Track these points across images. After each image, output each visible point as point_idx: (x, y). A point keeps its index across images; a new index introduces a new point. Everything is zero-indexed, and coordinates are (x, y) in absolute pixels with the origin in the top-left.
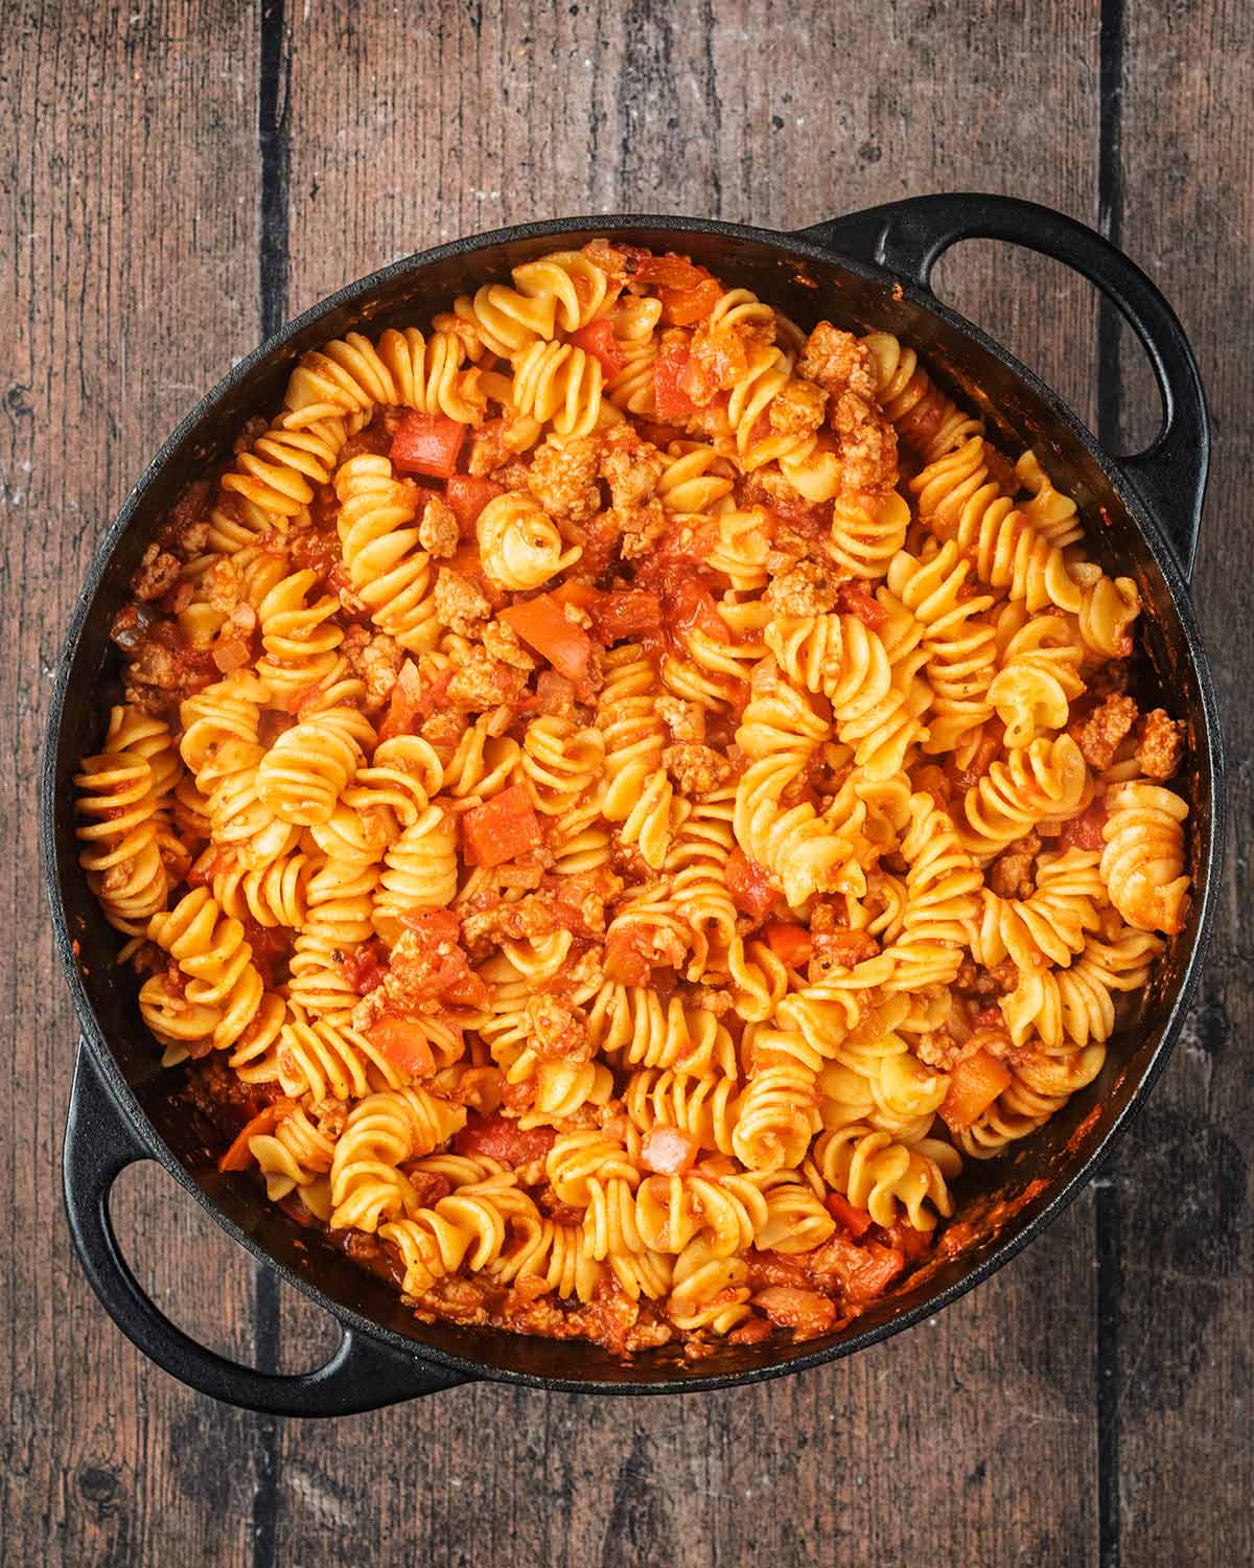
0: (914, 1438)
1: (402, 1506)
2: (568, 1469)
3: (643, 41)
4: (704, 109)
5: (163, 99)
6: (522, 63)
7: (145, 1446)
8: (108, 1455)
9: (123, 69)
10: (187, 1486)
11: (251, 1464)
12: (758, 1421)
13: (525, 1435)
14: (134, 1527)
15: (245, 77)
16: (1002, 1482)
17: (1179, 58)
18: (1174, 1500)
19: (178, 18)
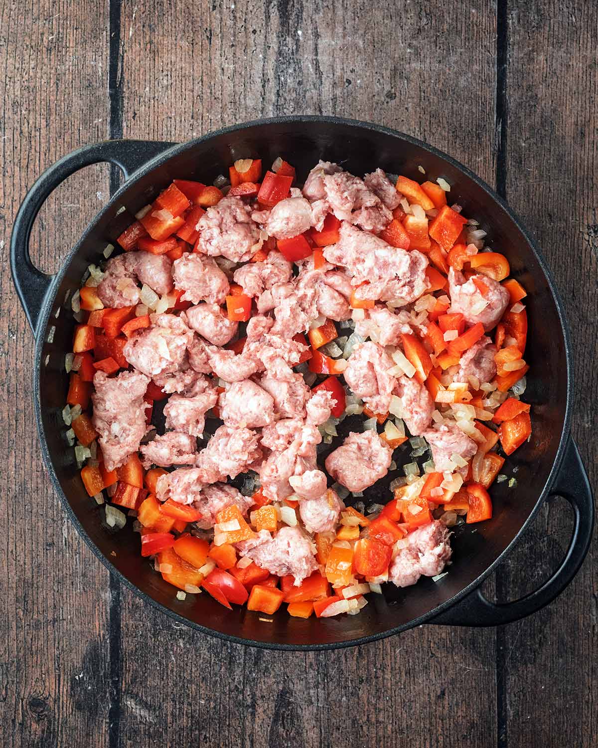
0: (412, 678)
1: (177, 713)
2: (253, 695)
3: (286, 45)
4: (314, 76)
5: (65, 74)
6: (230, 56)
7: (59, 687)
8: (42, 692)
9: (46, 61)
10: (79, 706)
11: (108, 695)
12: (341, 672)
13: (234, 680)
14: (54, 724)
15: (103, 64)
16: (453, 698)
17: (533, 51)
18: (531, 705)
19: (71, 37)
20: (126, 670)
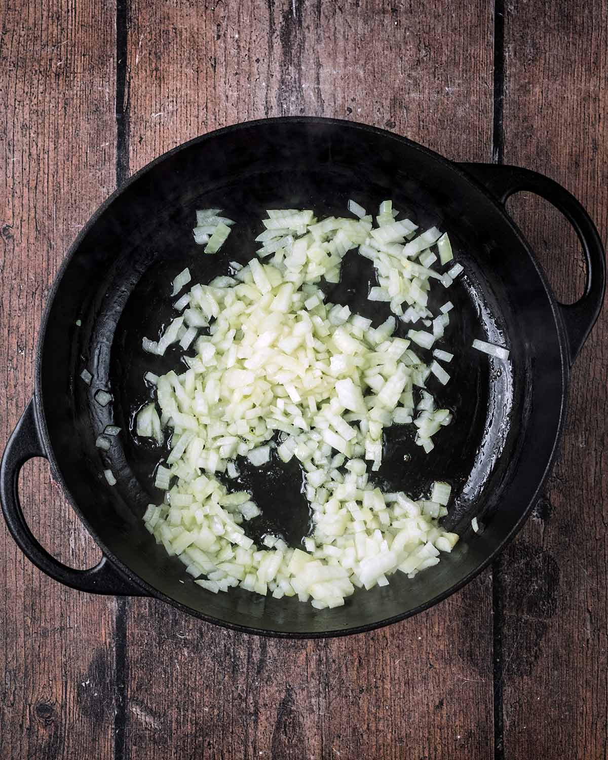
0: (411, 689)
1: (182, 719)
2: (256, 703)
3: (289, 74)
4: (316, 104)
5: (73, 99)
6: (234, 83)
7: (66, 693)
8: (49, 698)
9: (54, 86)
10: (85, 711)
11: (114, 701)
12: (342, 682)
13: (237, 688)
14: (61, 730)
15: (110, 89)
16: (451, 708)
17: (529, 83)
18: (528, 715)
19: (79, 64)
20: (132, 677)
